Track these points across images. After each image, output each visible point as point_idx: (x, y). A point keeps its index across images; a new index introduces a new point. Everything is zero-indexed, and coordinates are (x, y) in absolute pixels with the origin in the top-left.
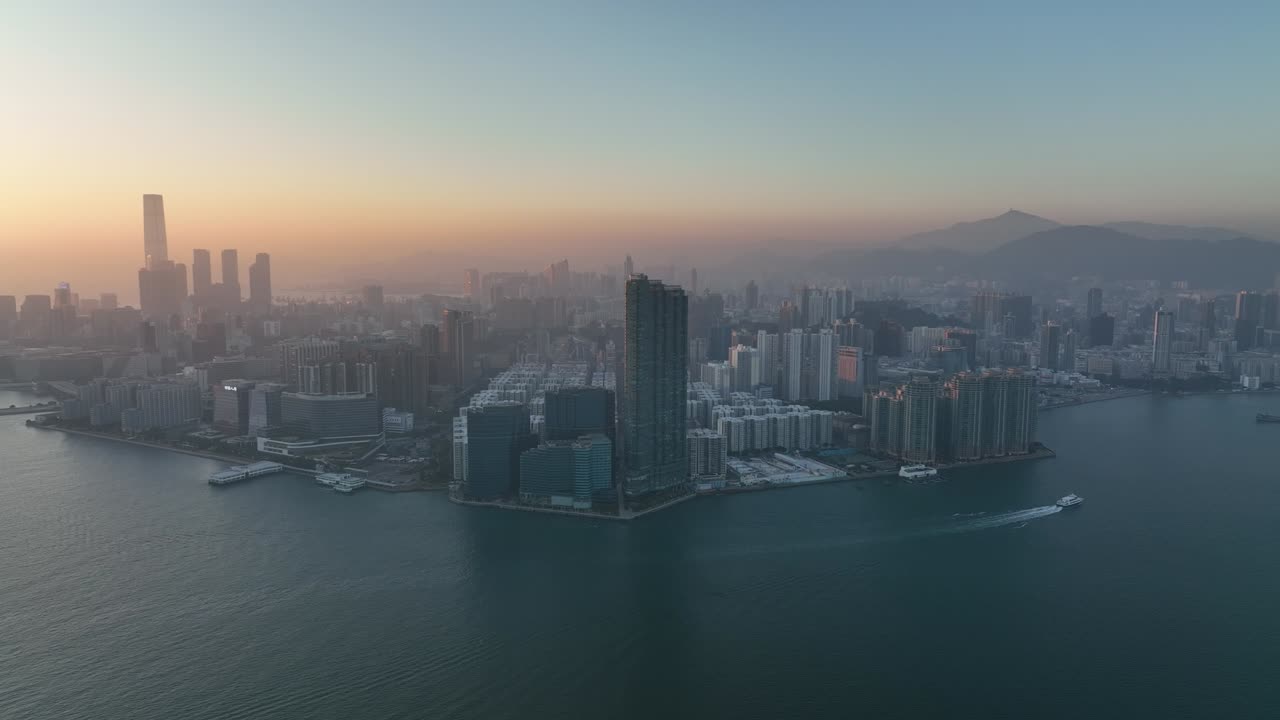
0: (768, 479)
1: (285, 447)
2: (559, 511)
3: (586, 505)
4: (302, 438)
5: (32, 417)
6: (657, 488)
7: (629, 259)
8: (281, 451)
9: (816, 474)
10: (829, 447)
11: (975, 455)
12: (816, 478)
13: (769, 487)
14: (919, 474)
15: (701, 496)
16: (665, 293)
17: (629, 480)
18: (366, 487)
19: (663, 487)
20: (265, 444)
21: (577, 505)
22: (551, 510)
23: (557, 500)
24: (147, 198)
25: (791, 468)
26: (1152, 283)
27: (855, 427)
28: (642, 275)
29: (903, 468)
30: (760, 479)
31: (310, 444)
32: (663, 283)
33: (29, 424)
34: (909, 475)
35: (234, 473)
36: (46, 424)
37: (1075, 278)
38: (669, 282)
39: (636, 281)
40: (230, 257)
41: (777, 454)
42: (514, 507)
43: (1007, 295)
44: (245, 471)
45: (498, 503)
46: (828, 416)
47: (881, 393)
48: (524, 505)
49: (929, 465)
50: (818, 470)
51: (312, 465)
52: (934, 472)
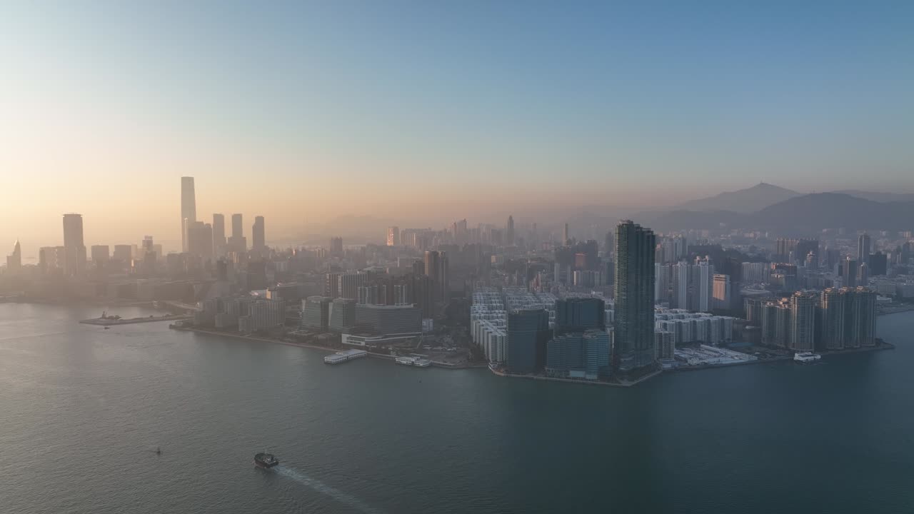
0: (706, 361)
1: (363, 340)
2: (576, 381)
3: (595, 377)
4: (373, 335)
5: (173, 323)
6: (639, 366)
7: (511, 218)
8: (360, 343)
9: (736, 358)
10: (731, 341)
11: (841, 346)
12: (737, 360)
13: (707, 366)
14: (809, 358)
15: (666, 372)
16: (643, 233)
17: (622, 360)
18: (431, 366)
19: (643, 366)
20: (348, 338)
21: (588, 377)
22: (571, 380)
23: (573, 374)
24: (183, 179)
25: (717, 355)
26: (884, 233)
27: (747, 327)
28: (628, 221)
29: (796, 355)
30: (701, 361)
31: (379, 338)
32: (641, 226)
33: (171, 327)
34: (801, 359)
35: (339, 357)
36: (184, 327)
37: (825, 230)
38: (644, 226)
39: (626, 225)
40: (237, 219)
41: (702, 345)
42: (544, 378)
43: (801, 240)
44: (346, 355)
45: (530, 376)
46: (730, 320)
47: (768, 304)
48: (549, 377)
49: (814, 353)
50: (737, 356)
51: (387, 352)
52: (819, 357)
